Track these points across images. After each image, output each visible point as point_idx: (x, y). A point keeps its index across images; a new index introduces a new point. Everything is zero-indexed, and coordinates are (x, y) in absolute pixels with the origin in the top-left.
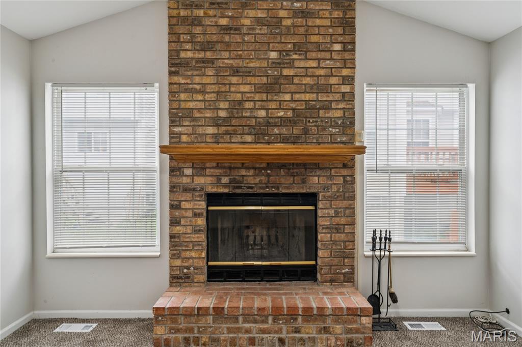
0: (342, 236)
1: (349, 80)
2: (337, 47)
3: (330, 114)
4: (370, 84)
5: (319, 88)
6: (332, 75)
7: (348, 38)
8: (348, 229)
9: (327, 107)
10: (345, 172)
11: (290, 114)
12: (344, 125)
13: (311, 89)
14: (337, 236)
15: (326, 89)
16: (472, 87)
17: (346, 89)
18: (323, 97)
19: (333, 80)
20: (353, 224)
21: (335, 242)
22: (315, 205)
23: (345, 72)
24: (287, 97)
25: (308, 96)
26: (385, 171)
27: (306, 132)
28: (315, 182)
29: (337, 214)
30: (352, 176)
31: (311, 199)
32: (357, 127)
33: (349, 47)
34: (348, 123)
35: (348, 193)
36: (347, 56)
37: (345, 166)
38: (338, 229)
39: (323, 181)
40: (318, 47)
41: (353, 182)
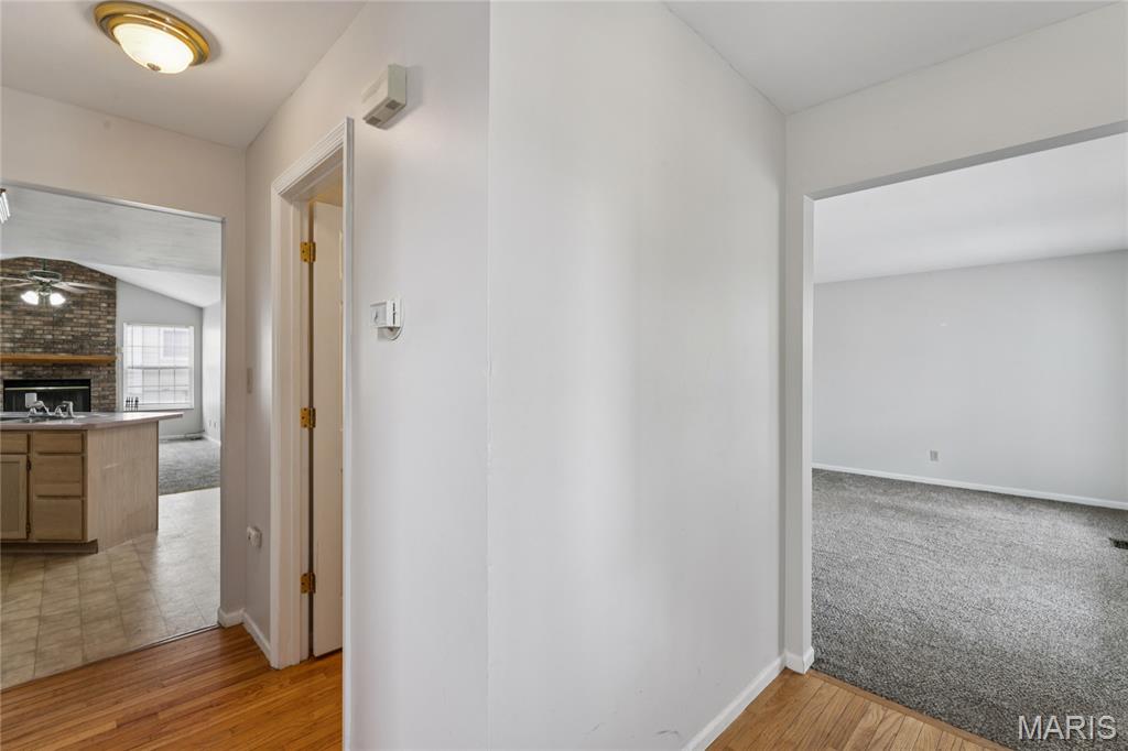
0: (107, 401)
1: (113, 322)
2: (104, 305)
3: (99, 339)
4: (128, 324)
5: (91, 326)
6: (100, 319)
7: (110, 301)
8: (111, 397)
9: (97, 335)
10: (109, 368)
11: (70, 338)
12: (108, 345)
13: (86, 325)
14: (102, 402)
15: (97, 326)
16: (192, 328)
17: (110, 326)
18: (95, 330)
19: (100, 322)
20: (115, 394)
21: (102, 405)
22: (89, 385)
23: (110, 318)
24: (69, 329)
25: (83, 329)
26: (138, 368)
27: (82, 347)
28: (87, 374)
29: (103, 390)
30: (114, 371)
31: (87, 382)
32: (118, 345)
33: (112, 305)
34: (111, 345)
35: (111, 378)
36: (110, 310)
37: (109, 365)
38: (104, 397)
39: (94, 373)
40: (90, 304)
41: (114, 373)
